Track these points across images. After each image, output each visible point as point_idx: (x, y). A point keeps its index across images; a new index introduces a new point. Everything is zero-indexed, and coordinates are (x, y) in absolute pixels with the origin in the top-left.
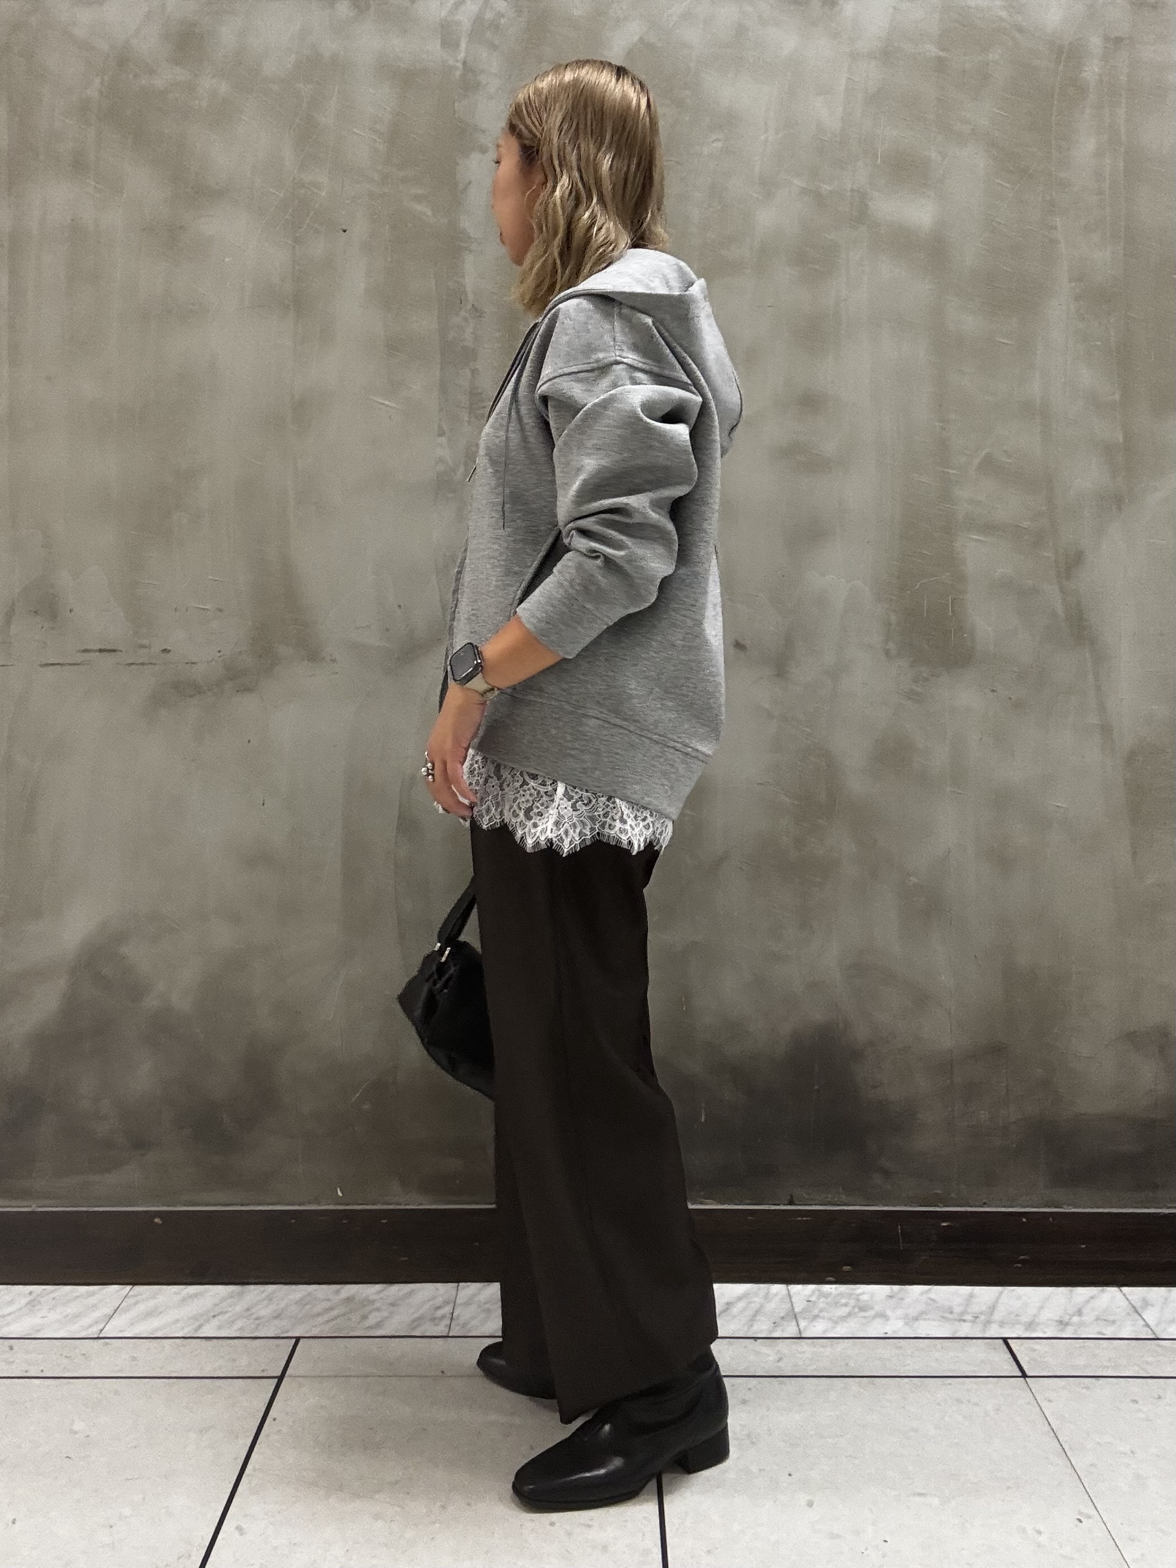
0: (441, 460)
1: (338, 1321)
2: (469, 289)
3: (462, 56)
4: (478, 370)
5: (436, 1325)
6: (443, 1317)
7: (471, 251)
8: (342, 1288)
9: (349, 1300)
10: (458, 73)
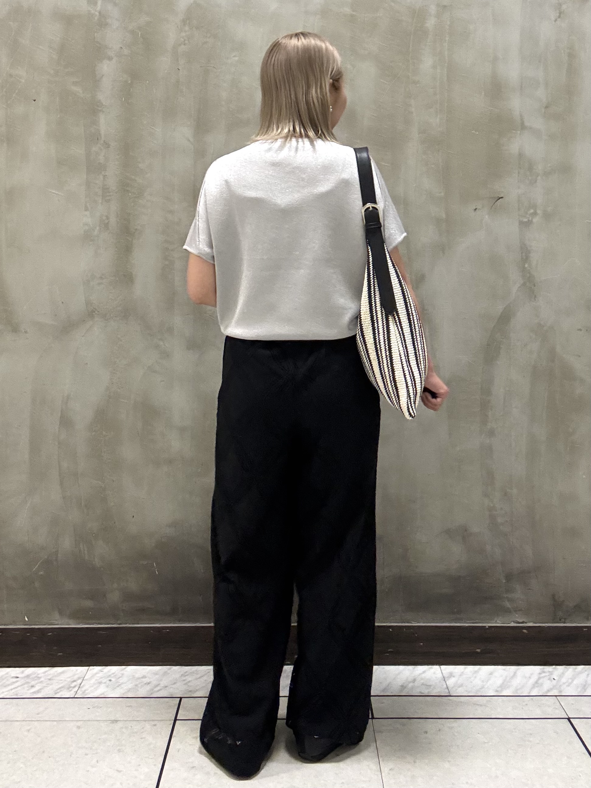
0: (86, 224)
1: (17, 690)
2: (103, 132)
3: (99, 8)
4: (106, 175)
5: (71, 691)
6: (75, 687)
7: (103, 112)
8: (26, 670)
9: (28, 676)
10: (96, 18)
